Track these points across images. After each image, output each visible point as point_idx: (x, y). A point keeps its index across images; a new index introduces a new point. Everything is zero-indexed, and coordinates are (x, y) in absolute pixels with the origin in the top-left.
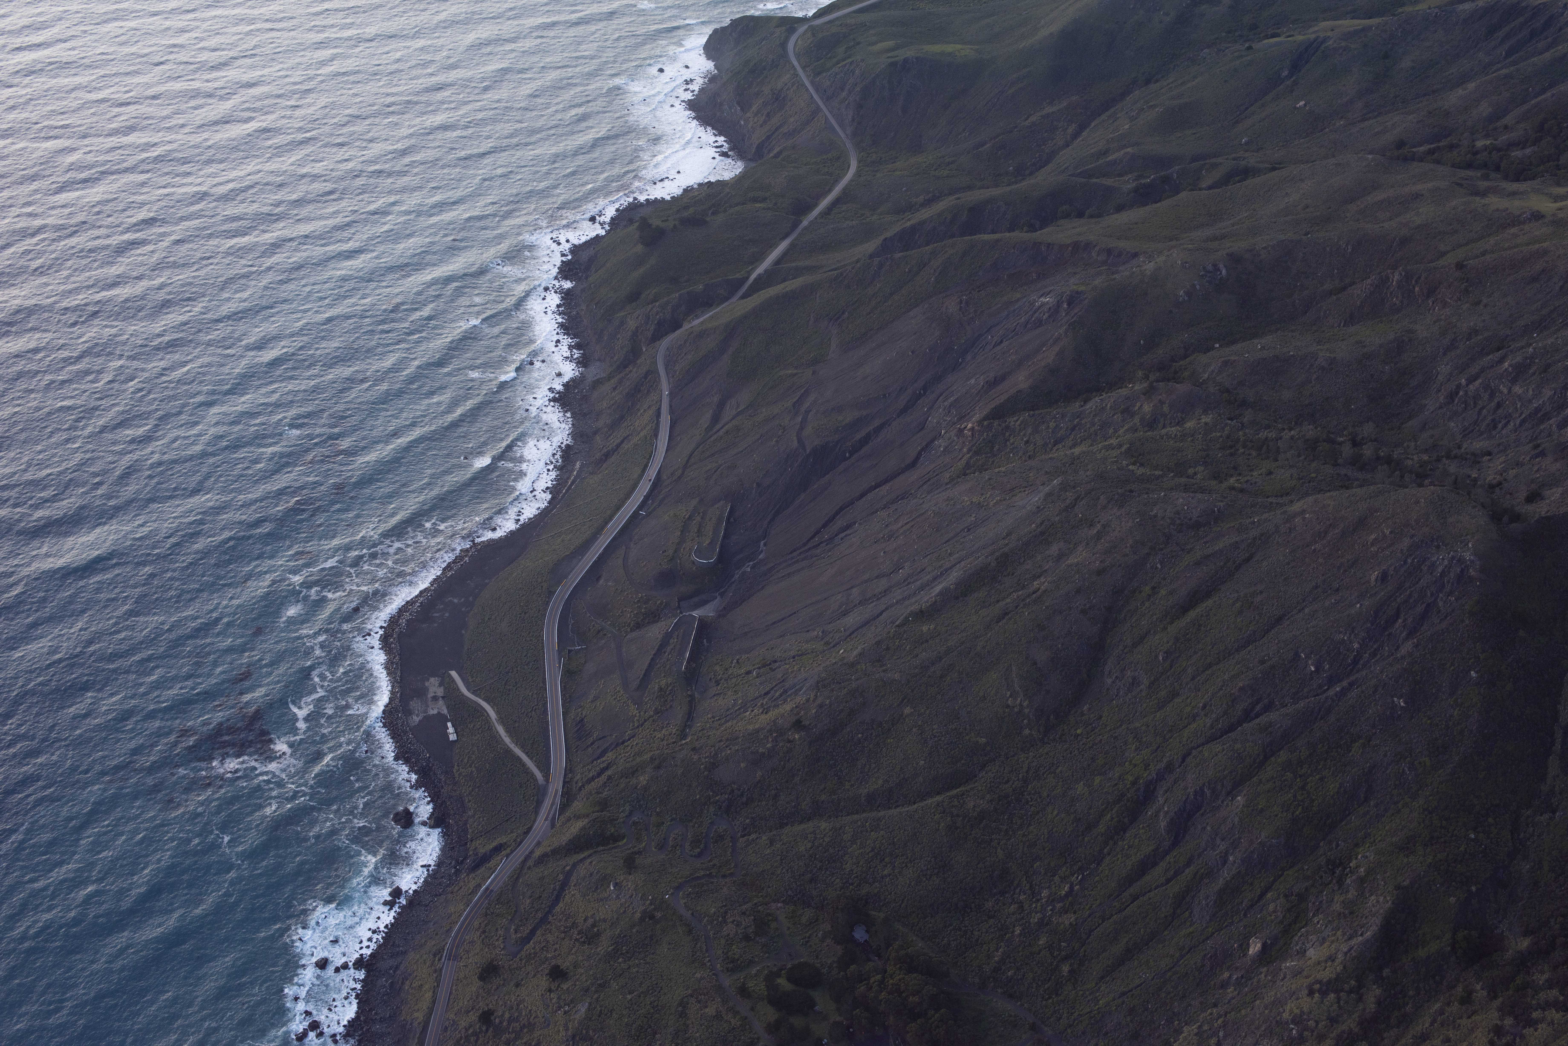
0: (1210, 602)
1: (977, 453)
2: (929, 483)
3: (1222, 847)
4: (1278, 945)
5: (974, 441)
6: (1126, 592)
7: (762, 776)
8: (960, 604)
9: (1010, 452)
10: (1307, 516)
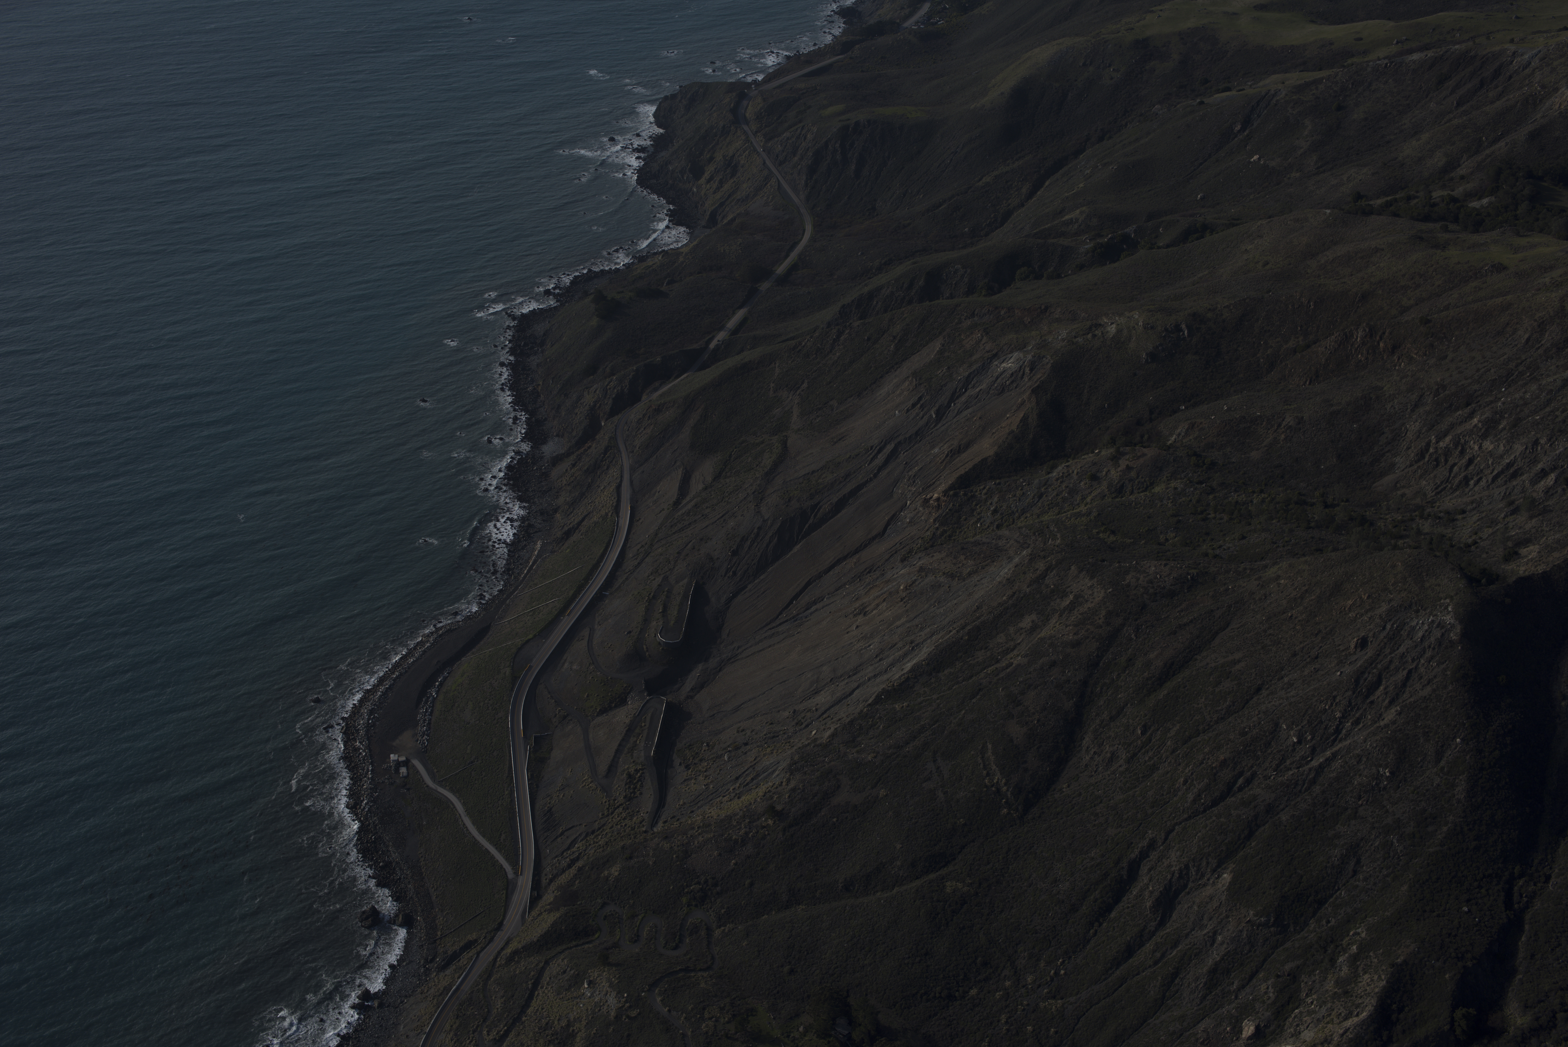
0: (1186, 673)
1: (942, 523)
2: (896, 555)
3: (1210, 927)
4: (1272, 1028)
5: (940, 511)
6: (1101, 664)
7: (736, 864)
8: (933, 680)
9: (977, 522)
10: (1282, 581)
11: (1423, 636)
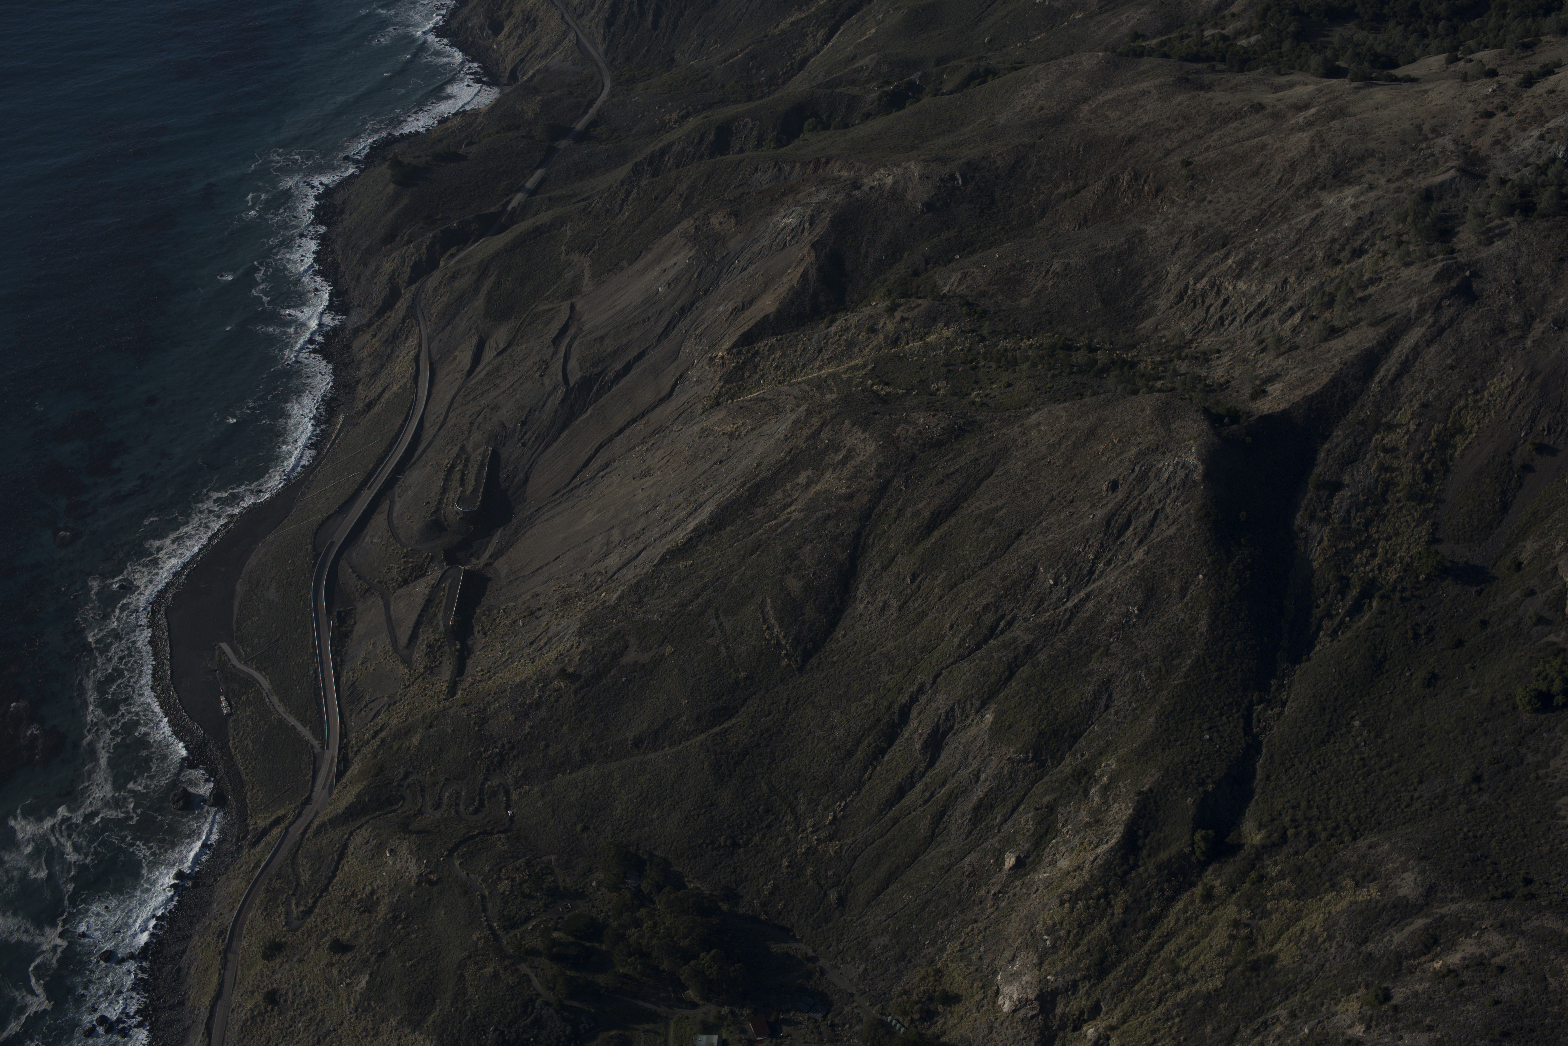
0: (953, 521)
1: (727, 382)
2: (683, 415)
3: (975, 765)
4: (1031, 859)
5: (725, 370)
6: (873, 516)
7: (531, 728)
8: (715, 539)
9: (760, 379)
10: (1042, 428)
11: (1169, 477)
